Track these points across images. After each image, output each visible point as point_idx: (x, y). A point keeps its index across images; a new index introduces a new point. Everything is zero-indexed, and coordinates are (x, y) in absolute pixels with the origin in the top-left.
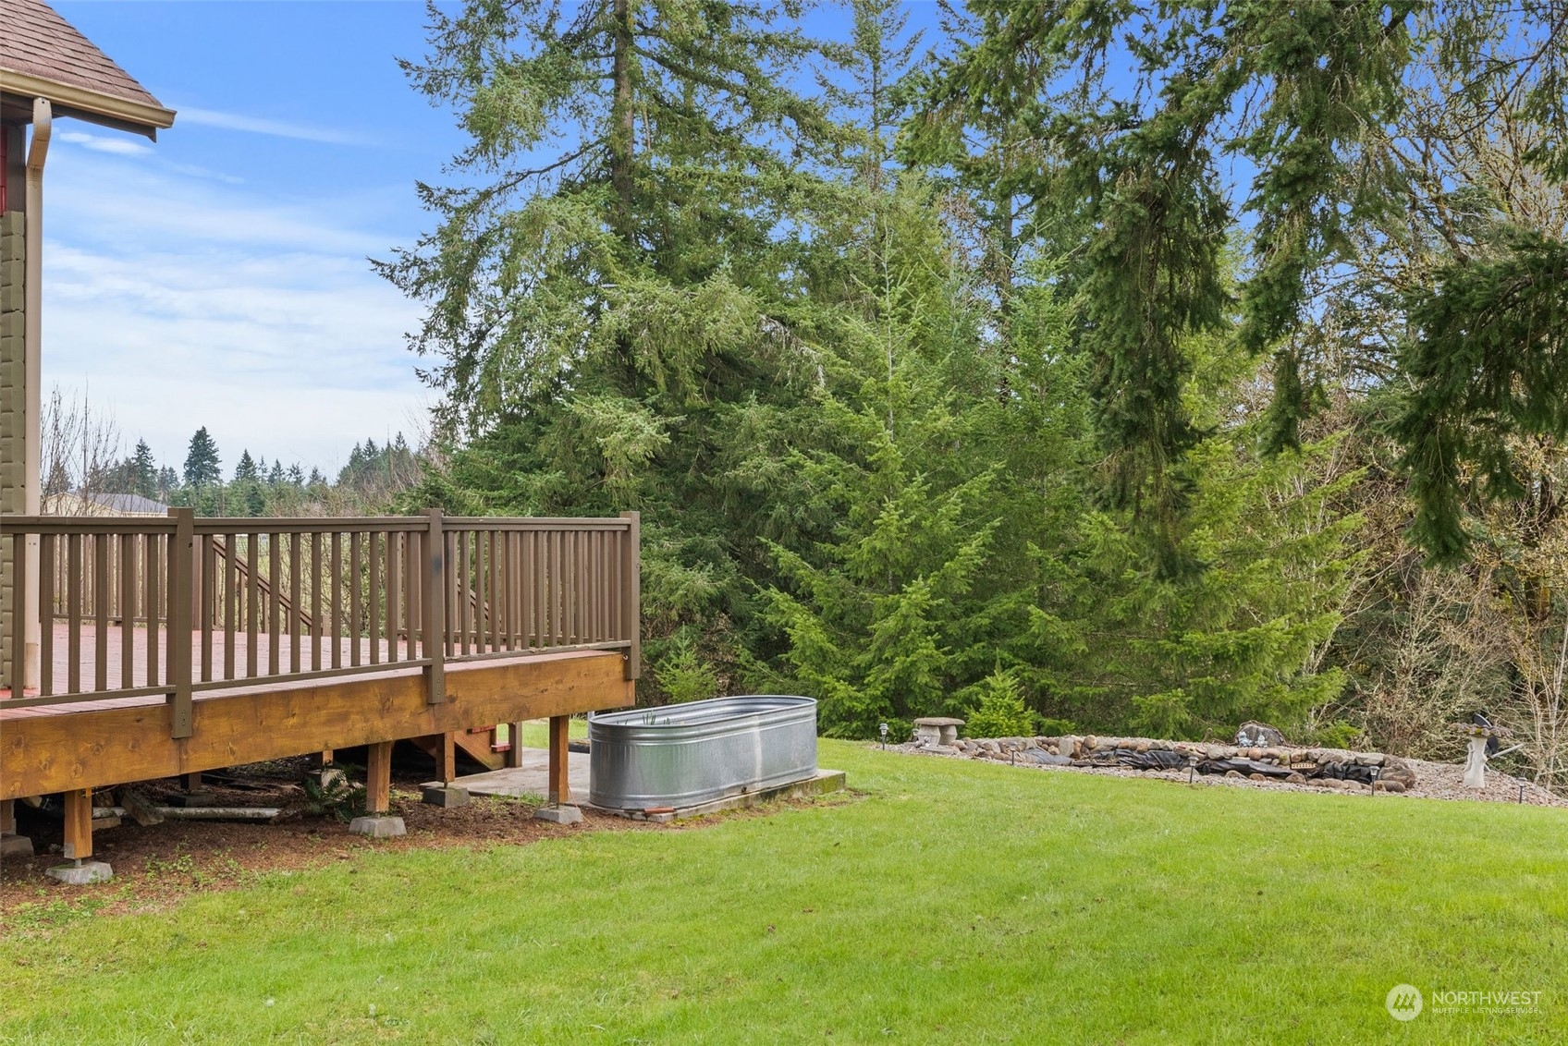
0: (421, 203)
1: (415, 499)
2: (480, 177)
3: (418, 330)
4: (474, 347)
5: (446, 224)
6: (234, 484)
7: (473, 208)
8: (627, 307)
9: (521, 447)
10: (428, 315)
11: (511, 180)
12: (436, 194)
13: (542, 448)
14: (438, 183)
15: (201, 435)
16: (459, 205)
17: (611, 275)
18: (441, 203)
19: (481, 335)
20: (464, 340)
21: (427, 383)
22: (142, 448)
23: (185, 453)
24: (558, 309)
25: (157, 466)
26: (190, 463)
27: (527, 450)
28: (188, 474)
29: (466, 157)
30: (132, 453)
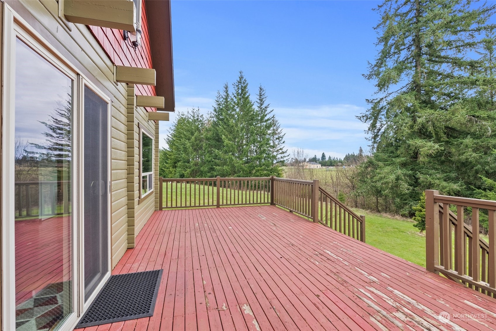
0: (367, 103)
1: (366, 164)
2: (381, 95)
3: (367, 129)
4: (378, 132)
5: (373, 106)
6: (328, 160)
7: (379, 102)
8: (424, 117)
9: (392, 152)
10: (369, 126)
11: (388, 95)
12: (370, 101)
13: (399, 152)
14: (370, 98)
15: (323, 153)
16: (376, 102)
17: (418, 111)
18: (372, 102)
19: (380, 130)
20: (376, 131)
21: (367, 140)
22: (315, 156)
23: (321, 156)
24: (404, 120)
25: (317, 158)
26: (322, 157)
27: (393, 153)
28: (322, 159)
29: (378, 92)
30: (314, 156)
